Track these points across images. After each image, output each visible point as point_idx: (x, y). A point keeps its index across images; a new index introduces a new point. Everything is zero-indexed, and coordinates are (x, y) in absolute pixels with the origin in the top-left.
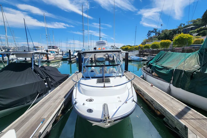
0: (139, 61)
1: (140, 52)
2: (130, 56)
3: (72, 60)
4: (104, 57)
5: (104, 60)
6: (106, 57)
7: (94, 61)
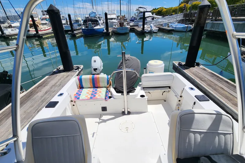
0: (185, 32)
1: (185, 16)
2: (170, 24)
3: (75, 32)
4: (127, 26)
5: (128, 31)
6: (131, 26)
7: (111, 34)
